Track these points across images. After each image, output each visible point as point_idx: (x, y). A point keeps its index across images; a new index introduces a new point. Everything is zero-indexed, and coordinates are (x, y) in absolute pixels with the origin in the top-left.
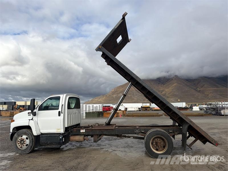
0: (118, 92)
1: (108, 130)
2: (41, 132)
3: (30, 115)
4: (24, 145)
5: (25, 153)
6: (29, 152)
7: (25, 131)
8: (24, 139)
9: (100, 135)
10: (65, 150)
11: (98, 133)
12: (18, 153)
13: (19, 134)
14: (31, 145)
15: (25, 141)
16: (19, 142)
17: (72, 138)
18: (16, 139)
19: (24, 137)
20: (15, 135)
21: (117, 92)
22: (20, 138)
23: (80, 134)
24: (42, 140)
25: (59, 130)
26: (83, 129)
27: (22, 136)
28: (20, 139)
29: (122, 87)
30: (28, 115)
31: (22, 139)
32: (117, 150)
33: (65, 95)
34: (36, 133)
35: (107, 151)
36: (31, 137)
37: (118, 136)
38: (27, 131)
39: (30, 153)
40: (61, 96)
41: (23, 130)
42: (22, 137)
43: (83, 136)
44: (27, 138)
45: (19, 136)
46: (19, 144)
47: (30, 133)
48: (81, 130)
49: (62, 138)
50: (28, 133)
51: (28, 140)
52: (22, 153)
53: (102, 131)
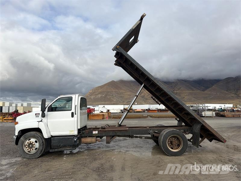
0: (97, 93)
1: (122, 131)
2: (51, 135)
3: (39, 117)
4: (33, 149)
5: (34, 157)
6: (38, 156)
7: (33, 134)
8: (33, 143)
9: (113, 136)
10: (75, 153)
11: (111, 134)
12: (25, 158)
13: (26, 137)
14: (41, 148)
15: (34, 145)
16: (27, 146)
17: (83, 140)
18: (23, 142)
19: (33, 140)
20: (22, 138)
21: (95, 93)
22: (27, 141)
23: (92, 136)
24: (53, 143)
25: (73, 132)
26: (95, 131)
27: (30, 139)
28: (28, 143)
29: (101, 88)
30: (36, 117)
31: (30, 142)
32: (130, 150)
33: (77, 95)
34: (47, 136)
35: (120, 151)
36: (41, 140)
37: (129, 136)
38: (36, 134)
39: (40, 157)
40: (73, 96)
41: (31, 132)
42: (30, 141)
43: (95, 138)
44: (36, 142)
45: (26, 139)
46: (27, 148)
47: (40, 136)
48: (94, 131)
49: (77, 140)
50: (38, 136)
51: (37, 143)
52: (30, 157)
53: (115, 132)
